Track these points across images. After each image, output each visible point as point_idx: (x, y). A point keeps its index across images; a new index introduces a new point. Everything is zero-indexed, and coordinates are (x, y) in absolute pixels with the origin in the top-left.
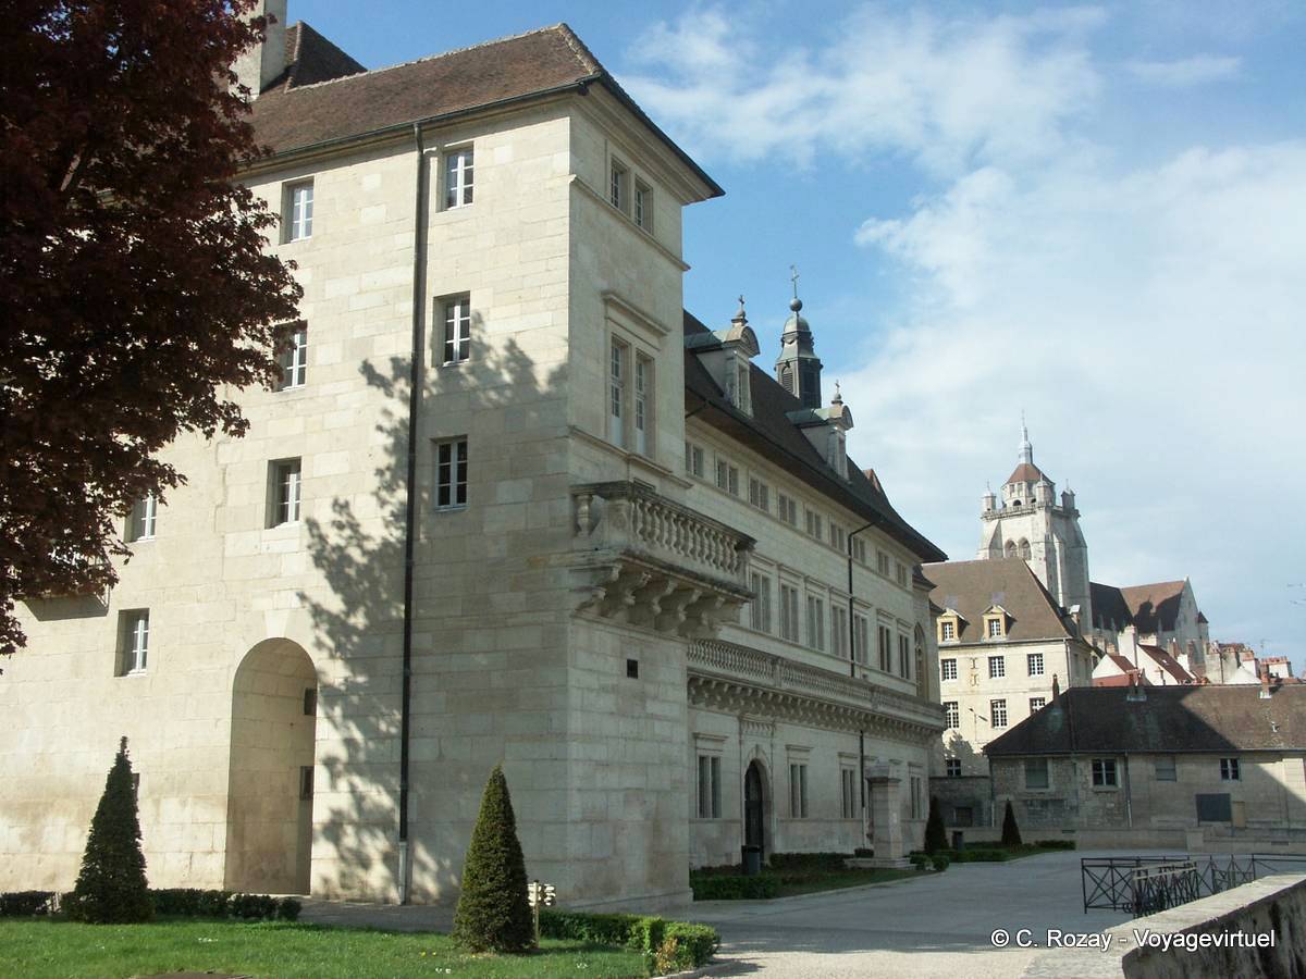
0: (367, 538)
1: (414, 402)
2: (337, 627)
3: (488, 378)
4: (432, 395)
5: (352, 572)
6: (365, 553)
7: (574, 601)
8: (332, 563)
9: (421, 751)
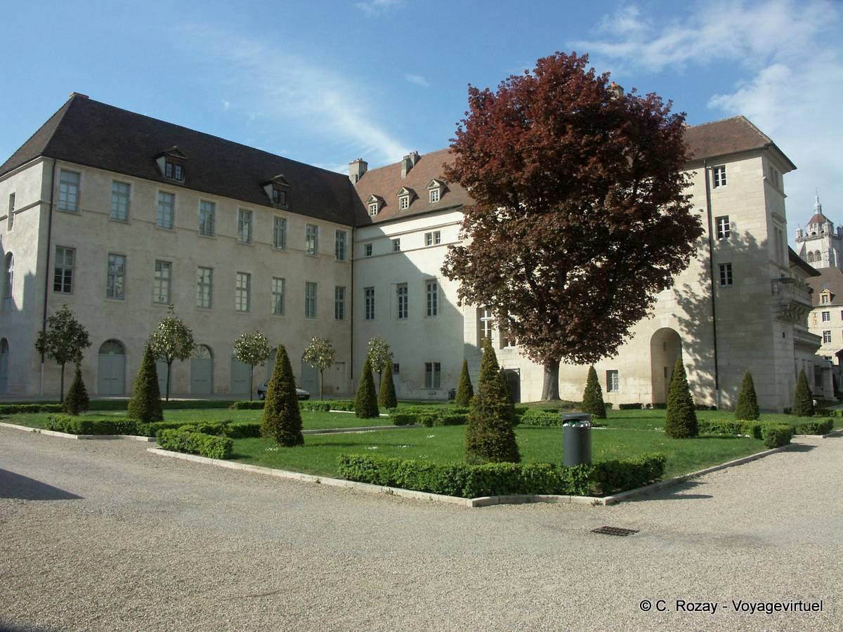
0: (698, 296)
1: (711, 252)
2: (688, 325)
3: (739, 244)
4: (717, 250)
5: (692, 306)
6: (696, 300)
7: (775, 315)
8: (685, 304)
9: (721, 362)
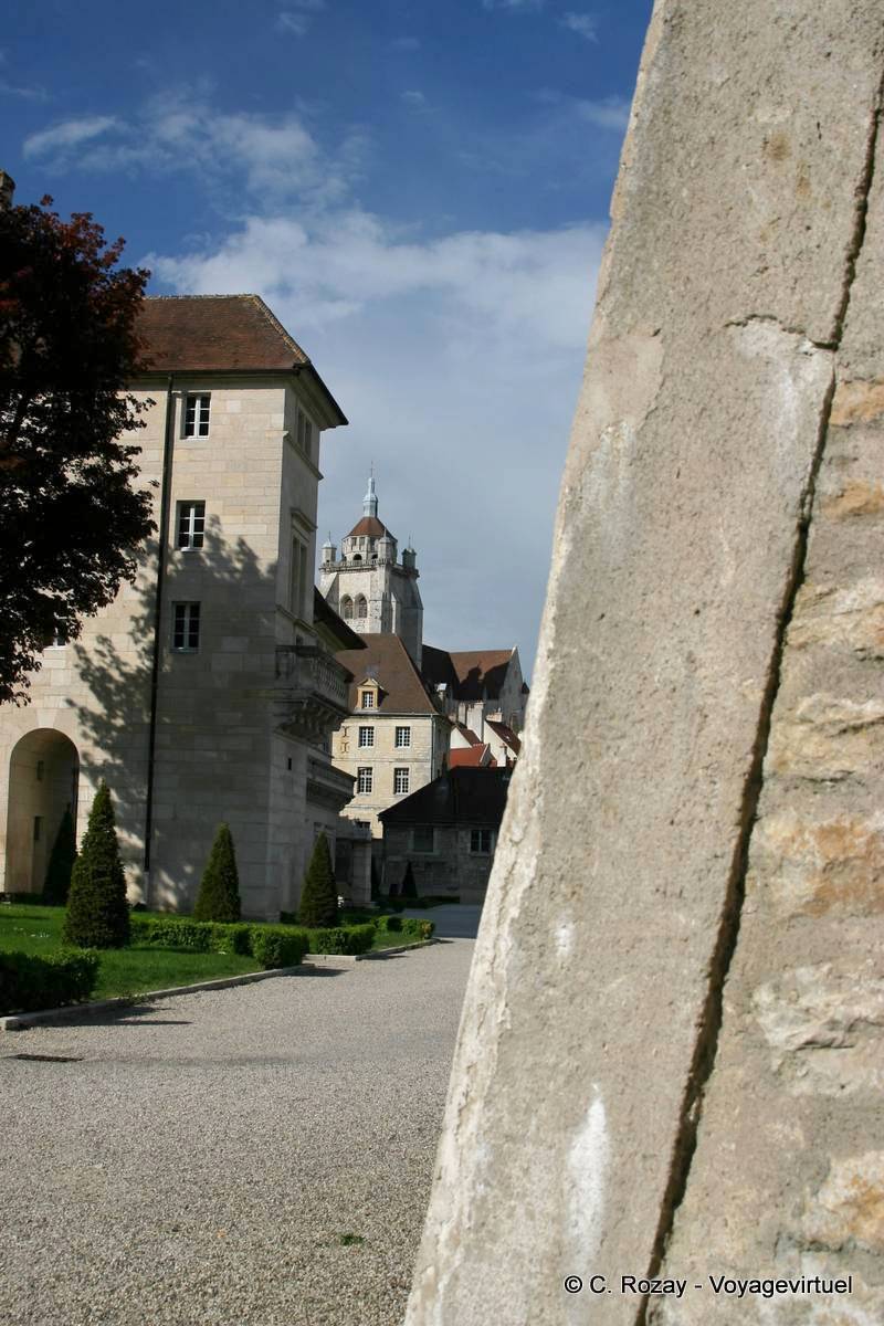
0: (125, 664)
1: (161, 571)
2: (100, 725)
3: (223, 563)
4: (177, 571)
5: (112, 686)
6: (123, 674)
7: (276, 722)
8: (97, 680)
9: (162, 813)
